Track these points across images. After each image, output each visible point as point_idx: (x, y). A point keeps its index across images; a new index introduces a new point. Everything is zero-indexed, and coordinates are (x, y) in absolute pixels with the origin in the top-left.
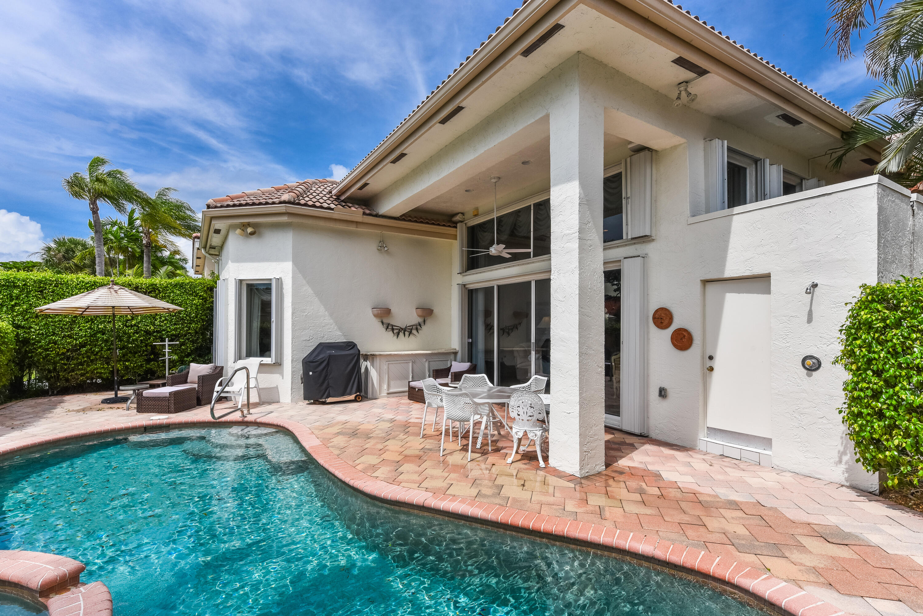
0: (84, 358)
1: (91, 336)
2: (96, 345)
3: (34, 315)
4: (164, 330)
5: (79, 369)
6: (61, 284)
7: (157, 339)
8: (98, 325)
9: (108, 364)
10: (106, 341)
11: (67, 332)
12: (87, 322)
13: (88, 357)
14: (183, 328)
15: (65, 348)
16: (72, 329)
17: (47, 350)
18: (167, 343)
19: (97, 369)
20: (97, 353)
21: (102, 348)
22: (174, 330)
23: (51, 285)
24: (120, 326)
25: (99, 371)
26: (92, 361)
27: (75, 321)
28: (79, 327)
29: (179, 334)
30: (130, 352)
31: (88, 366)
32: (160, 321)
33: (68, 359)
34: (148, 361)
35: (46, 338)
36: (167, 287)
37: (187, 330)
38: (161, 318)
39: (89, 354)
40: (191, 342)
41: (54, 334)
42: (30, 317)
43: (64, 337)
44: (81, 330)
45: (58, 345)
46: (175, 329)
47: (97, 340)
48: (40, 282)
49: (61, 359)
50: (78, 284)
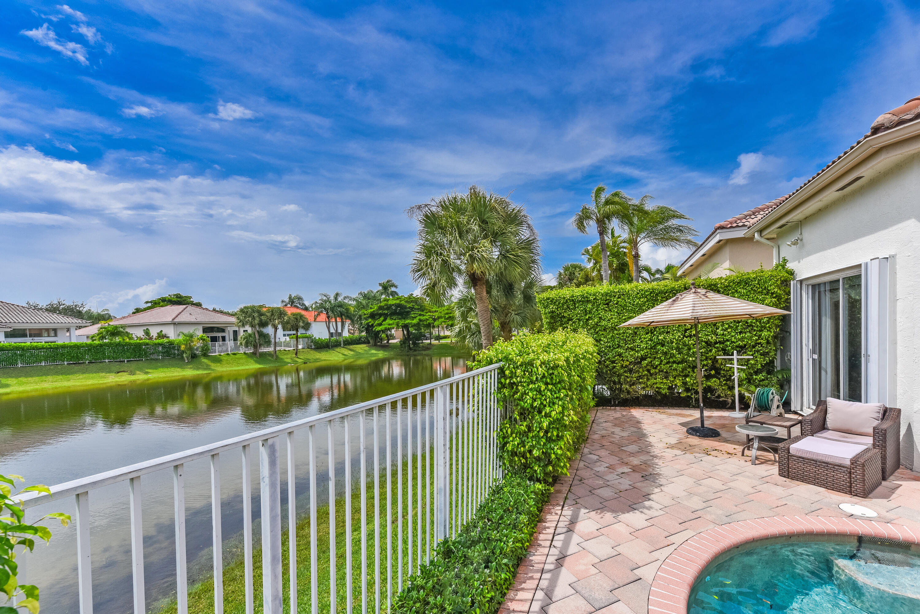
0: (643, 371)
1: (651, 348)
2: (655, 358)
3: (603, 328)
4: (728, 340)
5: (640, 383)
6: (623, 295)
7: (719, 351)
8: (658, 336)
9: (666, 378)
10: (666, 354)
11: (630, 344)
12: (647, 333)
13: (648, 371)
14: (752, 337)
15: (627, 361)
16: (634, 341)
17: (613, 362)
18: (735, 357)
19: (656, 383)
20: (657, 366)
21: (662, 361)
22: (739, 340)
23: (615, 296)
24: (679, 337)
25: (658, 385)
26: (651, 375)
27: (636, 333)
28: (640, 339)
29: (745, 345)
30: (689, 366)
31: (648, 379)
32: (723, 330)
33: (631, 371)
34: (708, 377)
35: (612, 350)
36: (729, 286)
37: (757, 340)
38: (723, 325)
39: (649, 367)
40: (761, 355)
41: (619, 346)
42: (600, 330)
43: (627, 350)
44: (642, 342)
45: (622, 357)
46: (742, 339)
47: (657, 353)
48: (607, 294)
49: (625, 372)
50: (638, 293)
